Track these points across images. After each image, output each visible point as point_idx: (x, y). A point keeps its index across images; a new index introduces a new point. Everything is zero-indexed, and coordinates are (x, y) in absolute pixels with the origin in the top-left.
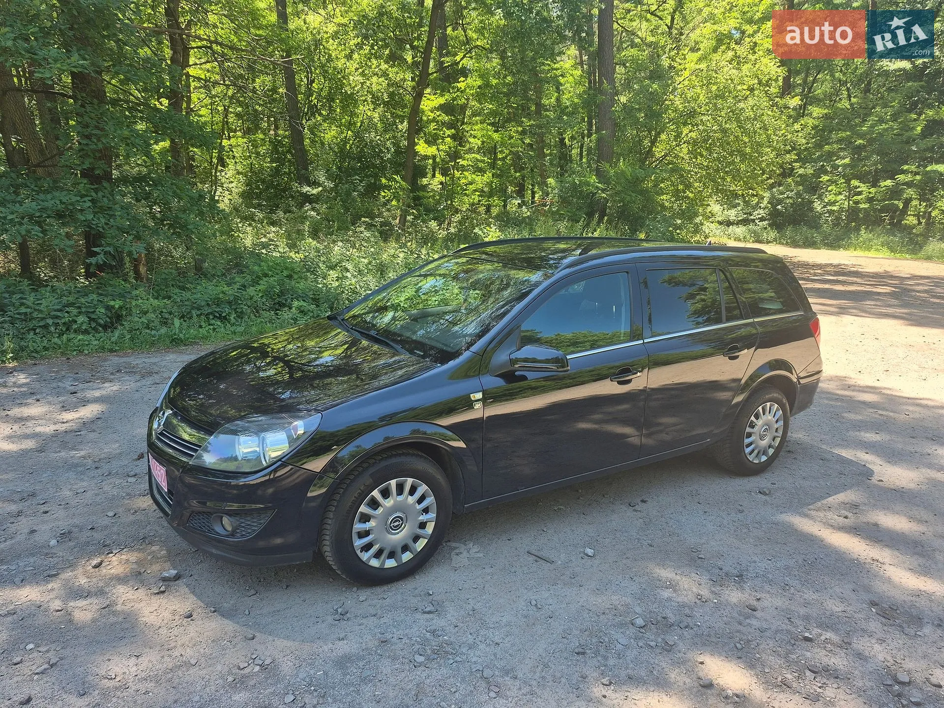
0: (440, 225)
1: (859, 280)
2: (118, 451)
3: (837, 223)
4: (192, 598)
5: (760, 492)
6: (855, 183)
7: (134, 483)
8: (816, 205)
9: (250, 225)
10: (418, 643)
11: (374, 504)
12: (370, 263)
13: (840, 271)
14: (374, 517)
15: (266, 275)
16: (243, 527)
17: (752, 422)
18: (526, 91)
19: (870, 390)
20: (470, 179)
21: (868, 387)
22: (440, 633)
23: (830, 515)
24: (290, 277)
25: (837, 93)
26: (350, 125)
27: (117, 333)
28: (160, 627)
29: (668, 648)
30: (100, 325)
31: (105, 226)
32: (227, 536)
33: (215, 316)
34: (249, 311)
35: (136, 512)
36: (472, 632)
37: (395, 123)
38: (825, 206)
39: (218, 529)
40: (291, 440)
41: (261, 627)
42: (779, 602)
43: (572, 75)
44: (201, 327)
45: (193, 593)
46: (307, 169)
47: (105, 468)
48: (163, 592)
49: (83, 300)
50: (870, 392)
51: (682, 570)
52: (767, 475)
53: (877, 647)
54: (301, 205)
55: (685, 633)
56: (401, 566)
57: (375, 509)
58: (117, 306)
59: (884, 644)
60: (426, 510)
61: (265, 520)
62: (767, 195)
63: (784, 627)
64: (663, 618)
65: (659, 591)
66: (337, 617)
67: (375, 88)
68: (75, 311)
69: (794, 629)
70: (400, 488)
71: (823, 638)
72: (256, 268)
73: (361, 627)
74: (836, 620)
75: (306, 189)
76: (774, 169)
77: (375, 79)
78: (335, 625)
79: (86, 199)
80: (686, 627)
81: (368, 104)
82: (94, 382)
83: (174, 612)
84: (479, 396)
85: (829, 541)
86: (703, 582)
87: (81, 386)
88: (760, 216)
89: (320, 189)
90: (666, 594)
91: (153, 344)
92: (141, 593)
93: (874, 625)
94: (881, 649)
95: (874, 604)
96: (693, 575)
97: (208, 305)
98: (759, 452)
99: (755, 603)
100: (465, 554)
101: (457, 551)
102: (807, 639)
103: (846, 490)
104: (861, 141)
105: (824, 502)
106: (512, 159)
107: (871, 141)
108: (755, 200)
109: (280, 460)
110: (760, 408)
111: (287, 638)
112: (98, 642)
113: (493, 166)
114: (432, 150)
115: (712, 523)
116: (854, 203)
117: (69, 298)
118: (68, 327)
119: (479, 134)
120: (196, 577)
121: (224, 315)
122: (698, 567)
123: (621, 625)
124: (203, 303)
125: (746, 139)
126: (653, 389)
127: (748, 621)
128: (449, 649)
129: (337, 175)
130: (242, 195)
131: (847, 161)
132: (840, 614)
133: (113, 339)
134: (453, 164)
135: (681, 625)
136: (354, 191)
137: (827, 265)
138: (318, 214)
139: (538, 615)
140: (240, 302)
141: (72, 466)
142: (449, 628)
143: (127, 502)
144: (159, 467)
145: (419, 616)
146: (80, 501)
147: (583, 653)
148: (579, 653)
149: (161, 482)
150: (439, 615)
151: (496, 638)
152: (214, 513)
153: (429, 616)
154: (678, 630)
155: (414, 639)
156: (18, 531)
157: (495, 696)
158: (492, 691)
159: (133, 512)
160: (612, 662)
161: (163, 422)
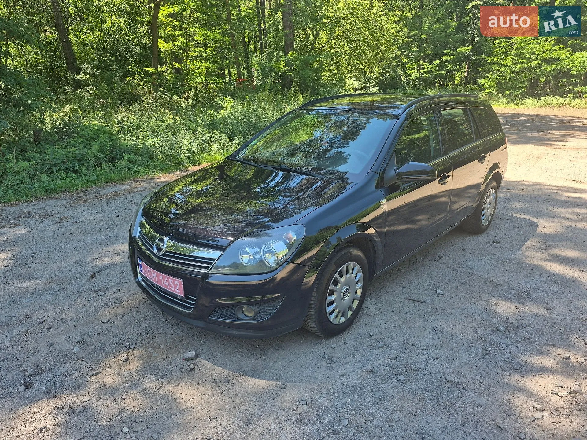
5: (494, 242)
7: (104, 296)
10: (392, 368)
11: (336, 282)
14: (336, 291)
16: (262, 312)
17: (485, 201)
20: (197, 65)
22: (399, 359)
32: (250, 320)
33: (70, 170)
39: (240, 316)
40: (288, 246)
44: (63, 179)
52: (488, 232)
54: (75, 89)
56: (347, 320)
57: (337, 286)
60: (358, 282)
61: (278, 304)
65: (494, 308)
66: (328, 361)
70: (348, 270)
73: (348, 365)
75: (78, 77)
84: (384, 201)
88: (373, 84)
89: (88, 76)
90: (499, 309)
91: (32, 195)
97: (63, 162)
98: (486, 219)
100: (371, 306)
101: (365, 305)
104: (423, 36)
109: (286, 261)
110: (488, 193)
114: (169, 46)
120: (209, 353)
121: (76, 168)
123: (493, 332)
124: (59, 162)
128: (413, 368)
131: (416, 49)
134: (185, 55)
136: (115, 77)
139: (444, 336)
142: (401, 355)
143: (110, 310)
144: (171, 279)
145: (377, 350)
146: (71, 315)
147: (490, 354)
148: (487, 354)
149: (174, 290)
150: (388, 347)
151: (434, 355)
152: (238, 306)
153: (383, 349)
154: (524, 329)
155: (387, 365)
156: (37, 346)
157: (464, 391)
158: (460, 388)
159: (121, 316)
160: (508, 355)
161: (165, 246)
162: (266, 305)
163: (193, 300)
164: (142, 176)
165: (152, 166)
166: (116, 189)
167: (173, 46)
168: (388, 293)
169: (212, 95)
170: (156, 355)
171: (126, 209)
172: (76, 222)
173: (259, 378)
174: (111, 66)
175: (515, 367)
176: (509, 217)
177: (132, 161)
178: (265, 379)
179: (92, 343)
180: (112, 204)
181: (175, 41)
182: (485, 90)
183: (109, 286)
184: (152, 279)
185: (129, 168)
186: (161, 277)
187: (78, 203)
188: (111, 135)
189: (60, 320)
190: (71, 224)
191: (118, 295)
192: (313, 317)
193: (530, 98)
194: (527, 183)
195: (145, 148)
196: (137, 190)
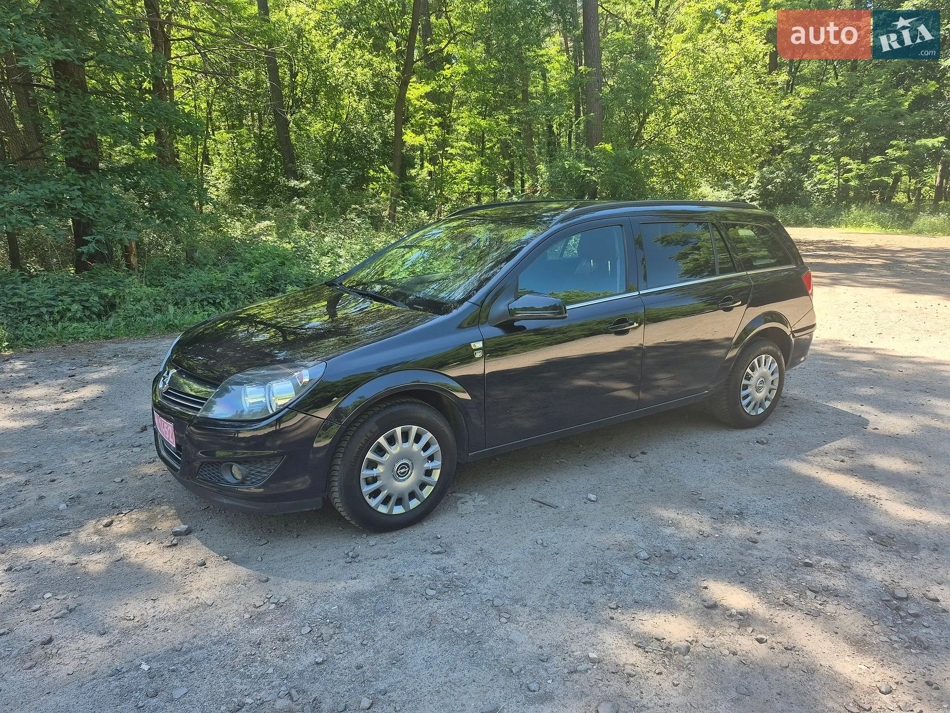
0: (430, 215)
1: (850, 254)
2: (121, 425)
3: (828, 200)
4: (205, 549)
5: (757, 442)
6: (845, 160)
7: (139, 452)
8: (806, 184)
9: (238, 220)
10: (429, 579)
11: (381, 451)
12: (362, 249)
13: (832, 246)
14: (381, 464)
15: (258, 263)
16: (253, 474)
17: (748, 374)
18: (511, 78)
19: (864, 351)
20: (459, 167)
21: (861, 348)
22: (450, 570)
23: (826, 459)
24: (283, 264)
25: (824, 72)
26: (336, 118)
27: (111, 321)
28: (174, 575)
29: (673, 577)
30: (94, 313)
31: (95, 215)
32: (238, 484)
33: (209, 303)
34: (243, 297)
35: (143, 477)
36: (480, 568)
37: (381, 114)
38: (815, 185)
39: (228, 477)
40: (297, 389)
41: (274, 571)
42: (780, 535)
43: (558, 61)
44: (195, 313)
45: (205, 544)
46: (294, 163)
47: (109, 441)
48: (175, 545)
49: (76, 289)
50: (864, 353)
51: (683, 510)
52: (765, 427)
53: (875, 570)
54: (290, 199)
55: (689, 564)
56: (409, 512)
57: (382, 456)
58: (110, 294)
59: (882, 567)
60: (431, 458)
61: (275, 466)
62: (757, 174)
63: (785, 555)
64: (667, 551)
65: (662, 528)
66: (349, 560)
67: (359, 79)
68: (68, 300)
69: (794, 557)
70: (405, 436)
71: (822, 563)
72: (248, 255)
73: (372, 568)
74: (836, 548)
75: (293, 183)
76: (764, 146)
77: (359, 69)
78: (347, 567)
79: (76, 187)
80: (689, 558)
81: (353, 95)
82: (92, 366)
83: (187, 562)
84: (479, 345)
85: (827, 482)
86: (704, 520)
87: (79, 370)
88: (751, 196)
89: (308, 182)
90: (668, 531)
91: (148, 330)
92: (154, 546)
93: (873, 551)
94: (879, 571)
95: (872, 534)
96: (695, 514)
97: (202, 291)
98: (755, 404)
99: (756, 536)
100: (471, 503)
101: (463, 500)
102: (807, 565)
103: (842, 438)
104: (849, 118)
105: (821, 448)
106: (501, 148)
107: (859, 118)
108: (746, 179)
109: (287, 407)
110: (756, 360)
111: (301, 579)
112: (114, 590)
113: (481, 153)
114: (419, 140)
115: (711, 470)
116: (844, 181)
117: (62, 287)
118: (62, 314)
119: (467, 121)
120: (207, 531)
121: (218, 301)
122: (698, 508)
123: (626, 558)
124: (196, 290)
125: (734, 118)
126: (648, 347)
127: (749, 551)
128: (458, 583)
129: (324, 169)
130: (230, 191)
131: (835, 139)
132: (839, 543)
133: (108, 326)
134: (441, 152)
135: (684, 557)
136: (342, 183)
137: (819, 242)
138: (307, 208)
139: (545, 552)
140: (233, 288)
141: (76, 440)
142: (459, 566)
145: (428, 556)
146: (86, 469)
147: (590, 583)
149: (168, 438)
150: (448, 555)
151: (504, 573)
152: (224, 462)
153: (439, 556)
155: (425, 576)
156: (27, 498)
157: (506, 621)
158: (503, 617)
161: (169, 380)
162: (259, 465)
167: (426, 139)
181: (428, 132)
189: (71, 473)
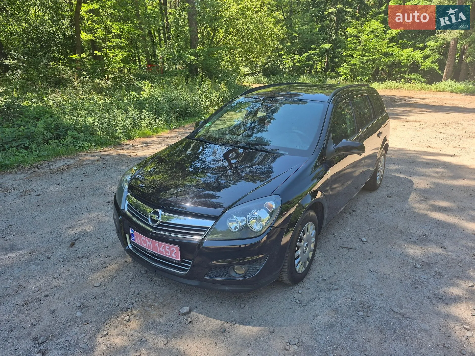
4: (213, 320)
5: (388, 197)
10: (351, 306)
14: (301, 247)
22: (353, 298)
32: (241, 277)
36: (364, 292)
39: (233, 274)
45: (209, 316)
54: (4, 72)
57: (301, 242)
61: (263, 262)
63: (463, 252)
65: (407, 250)
66: (300, 305)
69: (466, 252)
72: (29, 114)
75: (6, 61)
84: (329, 172)
88: (258, 71)
89: (16, 61)
90: (410, 250)
98: (379, 179)
100: (317, 255)
109: (270, 226)
110: (381, 159)
114: (89, 37)
120: (200, 307)
122: (406, 235)
124: (10, 140)
127: (449, 254)
136: (42, 62)
139: (379, 275)
140: (35, 136)
142: (353, 294)
143: (98, 274)
144: (168, 246)
145: (334, 292)
146: (63, 282)
147: (417, 287)
148: (415, 288)
149: (171, 255)
150: (342, 289)
151: (378, 292)
152: (231, 266)
153: (339, 291)
154: (434, 265)
155: (346, 304)
156: (40, 314)
157: (410, 320)
158: (406, 318)
159: (110, 279)
160: (430, 287)
161: (160, 217)
162: (254, 264)
163: (189, 263)
164: (86, 150)
165: (94, 141)
166: (66, 162)
167: (93, 36)
168: (326, 243)
169: (128, 79)
170: (153, 312)
171: (82, 181)
172: (40, 195)
173: (249, 325)
174: (37, 53)
175: (439, 297)
176: (390, 177)
177: (76, 137)
178: (254, 325)
179: (92, 307)
180: (67, 176)
181: (95, 33)
182: (342, 76)
183: (90, 253)
184: (146, 246)
185: (74, 144)
186: (157, 244)
187: (35, 176)
188: (53, 114)
189: (55, 287)
190: (35, 196)
191: (101, 260)
192: (286, 270)
193: (375, 82)
194: (393, 149)
195: (85, 125)
196: (85, 163)
